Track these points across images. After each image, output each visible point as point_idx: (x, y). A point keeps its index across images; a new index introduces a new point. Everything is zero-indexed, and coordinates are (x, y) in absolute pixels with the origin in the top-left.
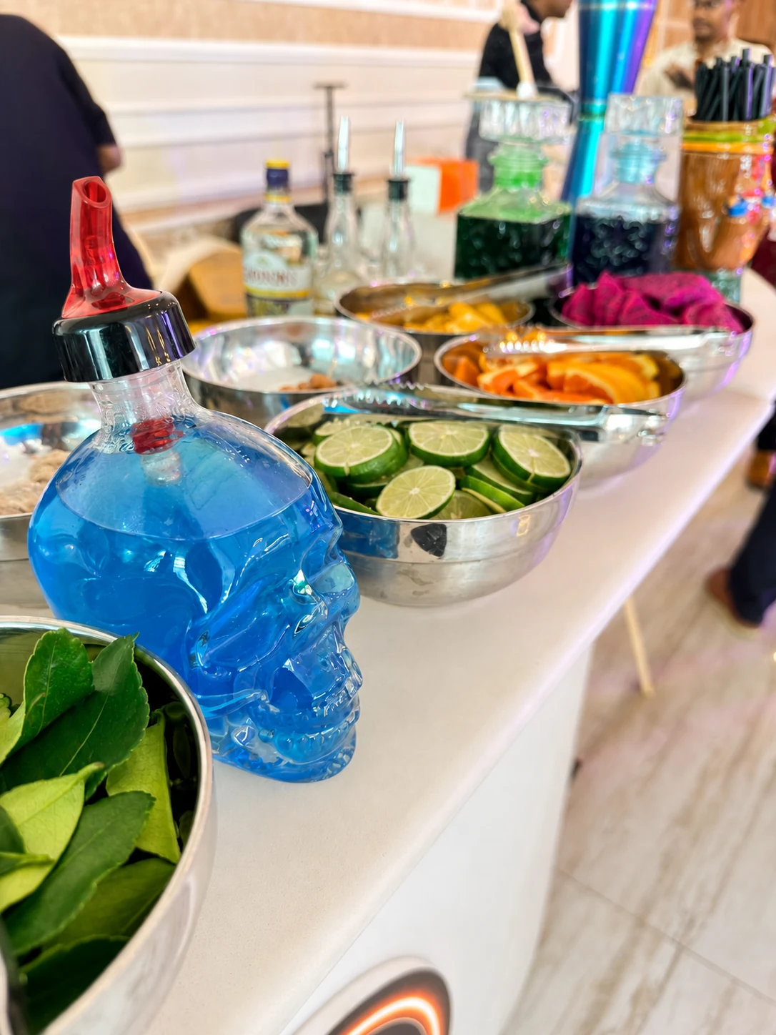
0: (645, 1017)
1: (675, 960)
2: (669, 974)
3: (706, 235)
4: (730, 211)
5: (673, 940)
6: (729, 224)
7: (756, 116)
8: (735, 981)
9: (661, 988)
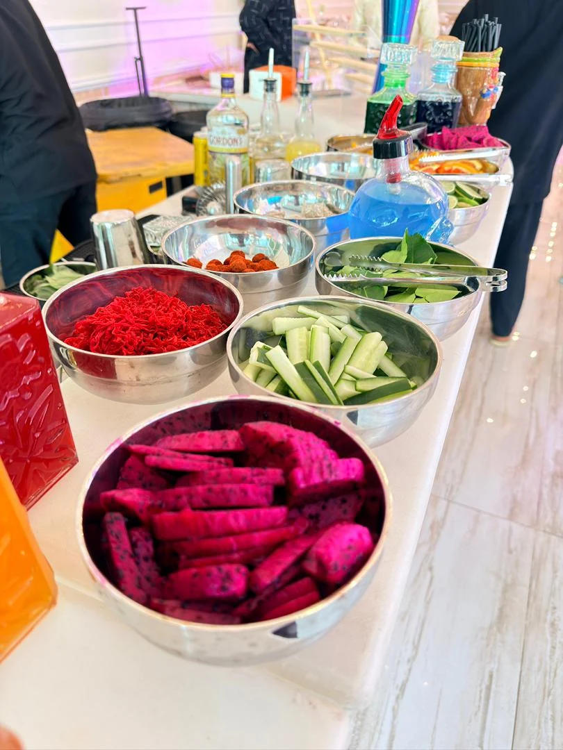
0: (439, 534)
1: (448, 507)
2: (446, 513)
3: (472, 107)
4: (483, 95)
5: (445, 499)
6: (482, 102)
7: (492, 50)
8: (479, 511)
9: (444, 520)
